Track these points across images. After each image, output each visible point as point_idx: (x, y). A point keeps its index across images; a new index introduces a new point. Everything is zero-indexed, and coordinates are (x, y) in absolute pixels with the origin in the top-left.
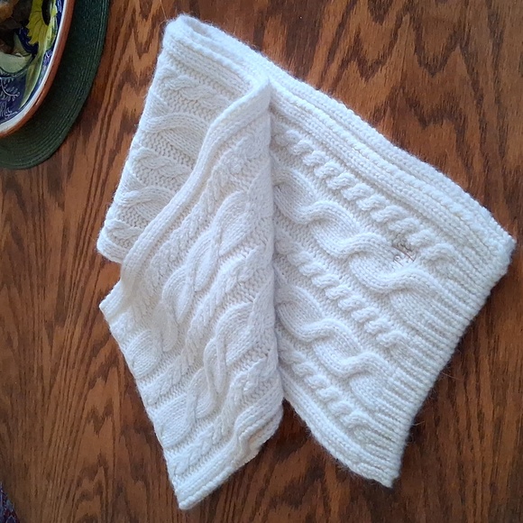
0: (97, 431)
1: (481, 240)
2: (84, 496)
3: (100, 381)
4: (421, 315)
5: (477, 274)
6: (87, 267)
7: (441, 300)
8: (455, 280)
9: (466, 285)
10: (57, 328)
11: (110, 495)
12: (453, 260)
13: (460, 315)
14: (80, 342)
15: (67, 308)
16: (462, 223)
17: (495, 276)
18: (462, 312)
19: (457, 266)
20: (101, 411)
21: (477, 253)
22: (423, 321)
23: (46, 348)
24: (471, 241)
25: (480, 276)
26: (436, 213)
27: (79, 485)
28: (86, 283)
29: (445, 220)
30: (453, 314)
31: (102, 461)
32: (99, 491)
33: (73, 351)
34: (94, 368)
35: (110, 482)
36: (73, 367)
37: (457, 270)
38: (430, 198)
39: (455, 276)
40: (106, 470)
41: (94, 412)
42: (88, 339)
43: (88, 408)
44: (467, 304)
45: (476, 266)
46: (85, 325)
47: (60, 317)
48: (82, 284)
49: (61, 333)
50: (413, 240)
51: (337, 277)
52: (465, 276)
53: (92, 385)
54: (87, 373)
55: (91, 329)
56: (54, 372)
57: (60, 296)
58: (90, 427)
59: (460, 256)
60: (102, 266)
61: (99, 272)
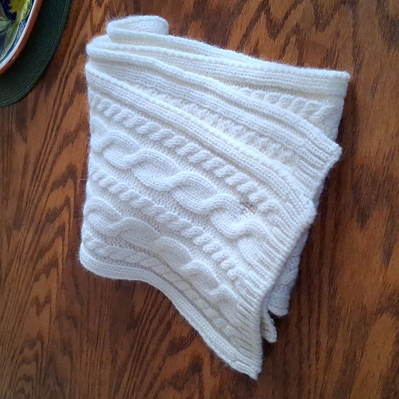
0: (38, 313)
1: (298, 197)
2: (25, 361)
3: (43, 277)
4: (256, 254)
5: (293, 222)
6: (40, 188)
7: (268, 243)
8: (278, 226)
9: (285, 231)
10: (15, 232)
11: (44, 365)
12: (277, 212)
13: (280, 253)
14: (30, 245)
15: (22, 219)
16: (286, 184)
17: (304, 224)
18: (281, 251)
19: (280, 217)
20: (42, 300)
21: (294, 206)
22: (257, 259)
23: (5, 246)
24: (291, 197)
25: (295, 223)
26: (270, 177)
27: (21, 352)
28: (39, 201)
29: (275, 182)
30: (276, 254)
31: (40, 337)
32: (36, 358)
33: (26, 249)
34: (40, 266)
35: (45, 353)
36: (24, 263)
37: (280, 219)
38: (265, 167)
39: (278, 224)
40: (42, 343)
41: (37, 298)
42: (37, 244)
43: (33, 295)
44: (284, 245)
45: (293, 217)
46: (36, 232)
47: (17, 224)
48: (35, 202)
49: (17, 236)
50: (253, 198)
52: (285, 224)
53: (37, 279)
54: (34, 269)
55: (40, 237)
56: (10, 264)
57: (19, 206)
58: (34, 310)
59: (283, 209)
60: (52, 190)
61: (49, 194)
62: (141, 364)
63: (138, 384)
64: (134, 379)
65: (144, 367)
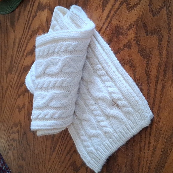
0: (20, 112)
1: (143, 113)
2: (13, 132)
3: (22, 96)
4: (118, 127)
5: (139, 122)
6: (21, 55)
7: (125, 125)
8: (132, 121)
9: (135, 124)
10: (9, 74)
11: (22, 135)
12: (132, 115)
13: (130, 133)
14: (16, 81)
15: (13, 68)
16: (138, 105)
17: (144, 126)
18: (131, 132)
19: (133, 117)
20: (21, 106)
21: (141, 116)
22: (119, 129)
23: (5, 80)
24: (140, 112)
25: (140, 124)
26: (130, 98)
27: (12, 128)
28: (20, 61)
29: (132, 102)
30: (128, 132)
31: (20, 123)
32: (18, 131)
33: (14, 82)
34: (20, 91)
35: (22, 130)
36: (13, 89)
37: (133, 118)
38: (128, 92)
39: (132, 120)
40: (21, 126)
41: (19, 106)
42: (19, 81)
43: (17, 104)
44: (133, 130)
45: (139, 120)
46: (19, 75)
47: (10, 71)
48: (19, 61)
49: (10, 76)
50: (120, 103)
51: (94, 103)
52: (135, 122)
53: (19, 97)
54: (18, 92)
55: (20, 77)
56: (7, 89)
57: (11, 63)
58: (17, 110)
59: (135, 114)
60: (26, 56)
61: (25, 58)
62: (65, 141)
63: (63, 149)
64: (62, 147)
65: (66, 142)
